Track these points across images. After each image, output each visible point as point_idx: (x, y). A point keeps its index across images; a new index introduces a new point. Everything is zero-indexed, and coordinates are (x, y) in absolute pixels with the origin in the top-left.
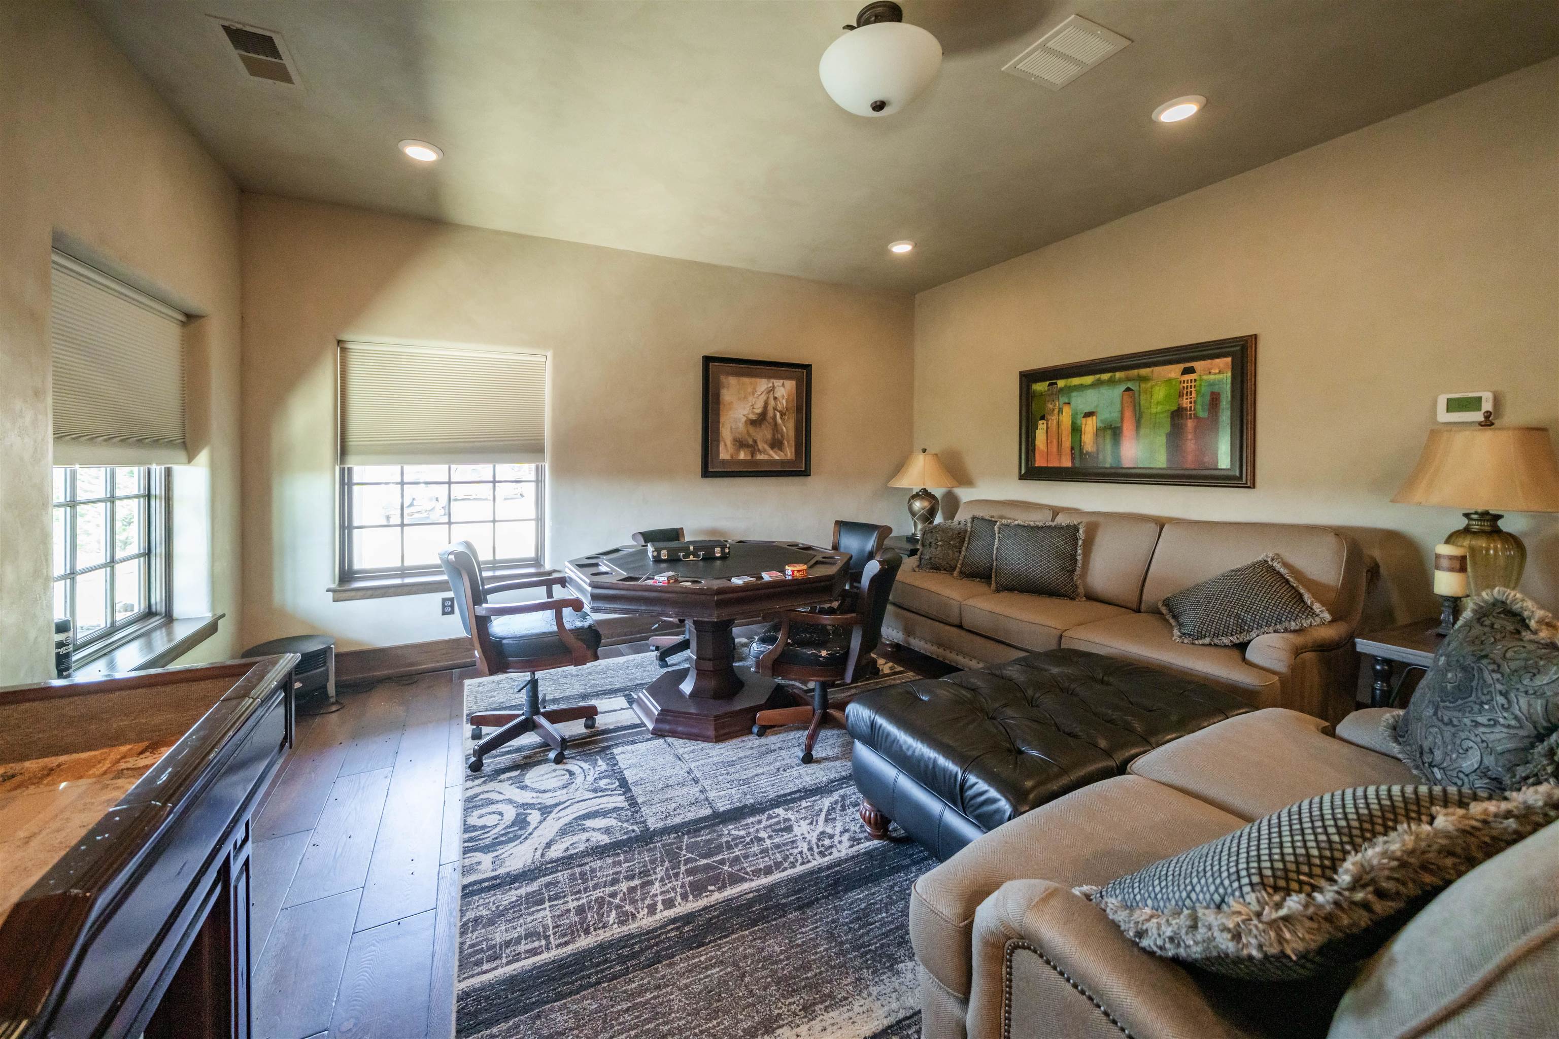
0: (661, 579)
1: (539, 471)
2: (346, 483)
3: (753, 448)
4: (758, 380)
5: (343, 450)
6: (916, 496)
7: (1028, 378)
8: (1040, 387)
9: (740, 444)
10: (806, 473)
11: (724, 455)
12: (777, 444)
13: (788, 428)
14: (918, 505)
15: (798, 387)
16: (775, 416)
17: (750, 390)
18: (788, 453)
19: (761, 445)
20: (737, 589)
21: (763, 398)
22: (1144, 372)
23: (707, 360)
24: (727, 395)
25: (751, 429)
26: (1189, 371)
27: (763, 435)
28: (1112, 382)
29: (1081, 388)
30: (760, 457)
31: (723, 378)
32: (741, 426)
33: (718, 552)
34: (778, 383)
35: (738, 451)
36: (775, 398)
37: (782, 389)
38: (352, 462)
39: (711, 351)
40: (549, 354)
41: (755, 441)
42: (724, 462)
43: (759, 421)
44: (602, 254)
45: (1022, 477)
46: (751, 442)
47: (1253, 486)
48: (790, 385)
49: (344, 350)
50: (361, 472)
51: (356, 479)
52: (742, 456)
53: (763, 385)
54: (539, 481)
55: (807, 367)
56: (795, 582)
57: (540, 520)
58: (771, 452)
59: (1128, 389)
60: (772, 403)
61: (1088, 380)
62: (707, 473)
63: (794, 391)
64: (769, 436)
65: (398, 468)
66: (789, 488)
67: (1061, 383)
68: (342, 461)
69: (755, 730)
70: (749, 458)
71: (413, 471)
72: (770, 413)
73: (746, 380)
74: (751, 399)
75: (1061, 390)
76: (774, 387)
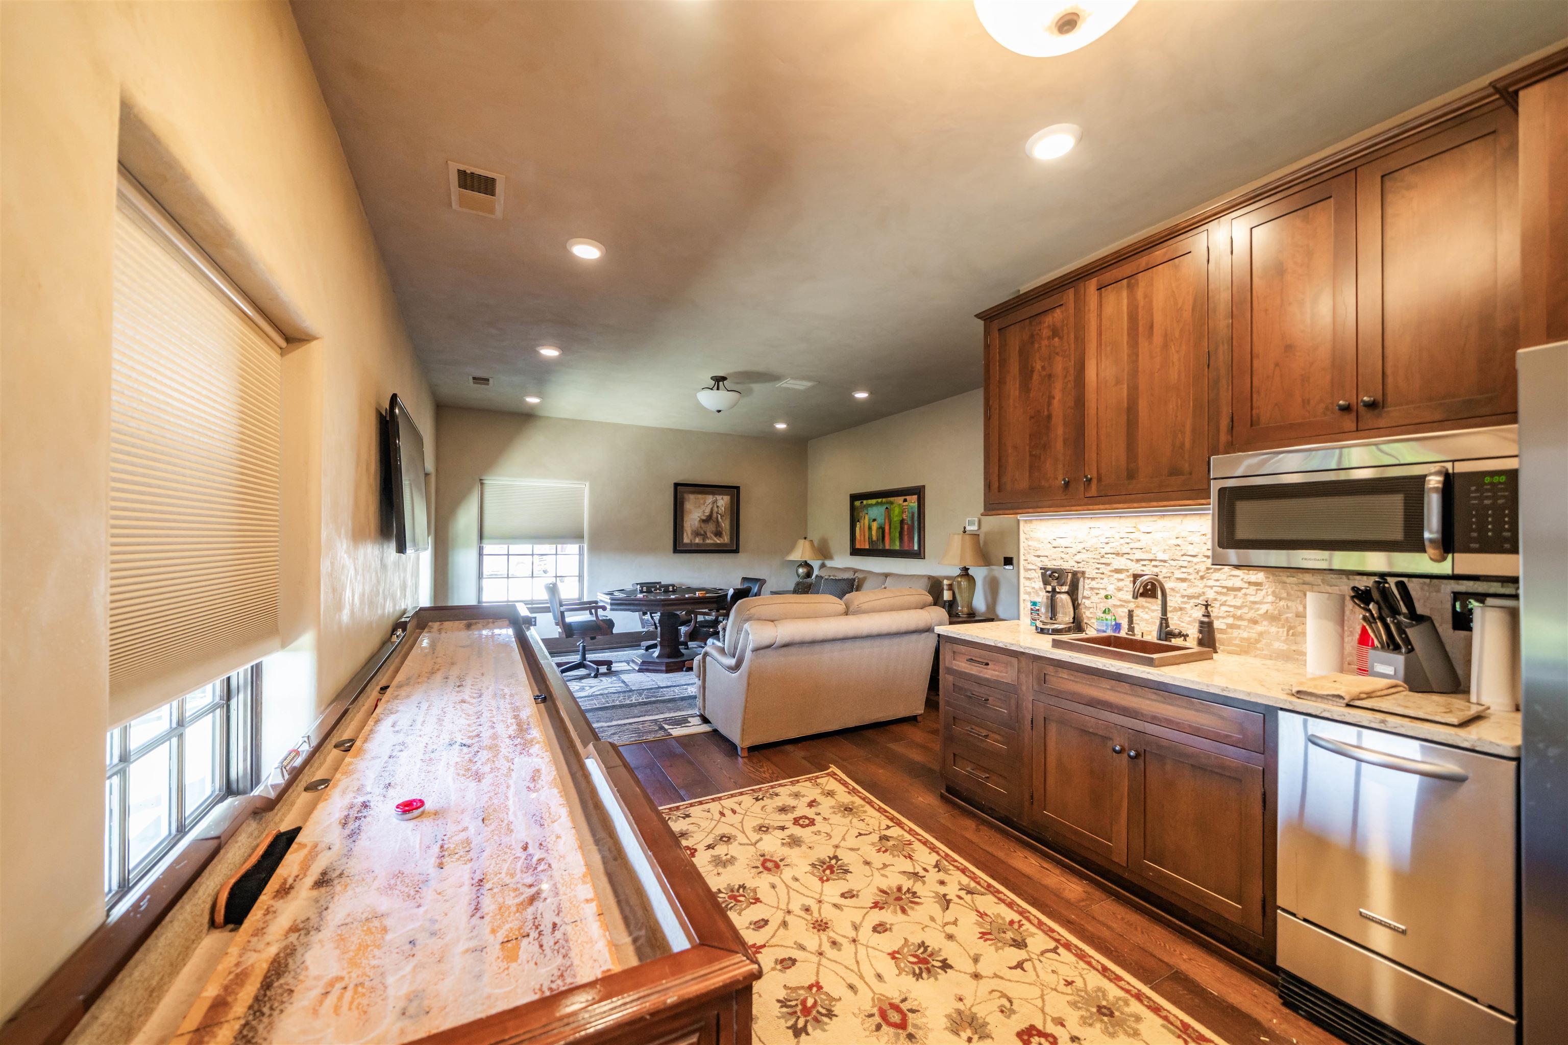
0: (640, 596)
1: (581, 550)
2: (481, 554)
3: (704, 536)
4: (707, 496)
5: (481, 537)
6: (800, 566)
7: (854, 498)
8: (857, 503)
9: (697, 534)
10: (736, 551)
11: (686, 540)
12: (718, 534)
13: (725, 525)
14: (801, 570)
15: (732, 500)
16: (717, 517)
17: (702, 502)
18: (726, 539)
19: (709, 534)
20: (672, 600)
21: (710, 506)
22: (892, 499)
23: (676, 485)
24: (688, 506)
25: (703, 525)
26: (905, 500)
27: (711, 527)
28: (881, 503)
29: (871, 505)
30: (708, 541)
31: (686, 496)
32: (696, 523)
33: (671, 589)
34: (719, 497)
35: (695, 537)
36: (718, 507)
37: (722, 501)
38: (485, 541)
39: (680, 479)
40: (587, 484)
41: (705, 533)
42: (686, 544)
43: (708, 520)
44: (616, 427)
45: (851, 554)
46: (703, 533)
47: (924, 558)
48: (727, 498)
49: (482, 484)
50: (488, 548)
51: (485, 552)
52: (697, 541)
53: (710, 499)
54: (581, 554)
55: (737, 488)
56: (699, 598)
57: (581, 577)
58: (715, 539)
59: (887, 508)
60: (715, 509)
61: (874, 501)
62: (676, 550)
63: (729, 502)
64: (714, 529)
65: (506, 546)
66: (727, 560)
67: (865, 502)
68: (481, 543)
69: (684, 669)
70: (701, 542)
71: (515, 548)
72: (715, 515)
73: (700, 496)
74: (703, 507)
75: (865, 506)
76: (716, 500)
